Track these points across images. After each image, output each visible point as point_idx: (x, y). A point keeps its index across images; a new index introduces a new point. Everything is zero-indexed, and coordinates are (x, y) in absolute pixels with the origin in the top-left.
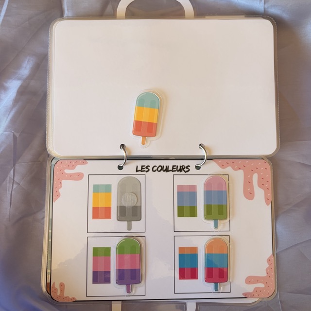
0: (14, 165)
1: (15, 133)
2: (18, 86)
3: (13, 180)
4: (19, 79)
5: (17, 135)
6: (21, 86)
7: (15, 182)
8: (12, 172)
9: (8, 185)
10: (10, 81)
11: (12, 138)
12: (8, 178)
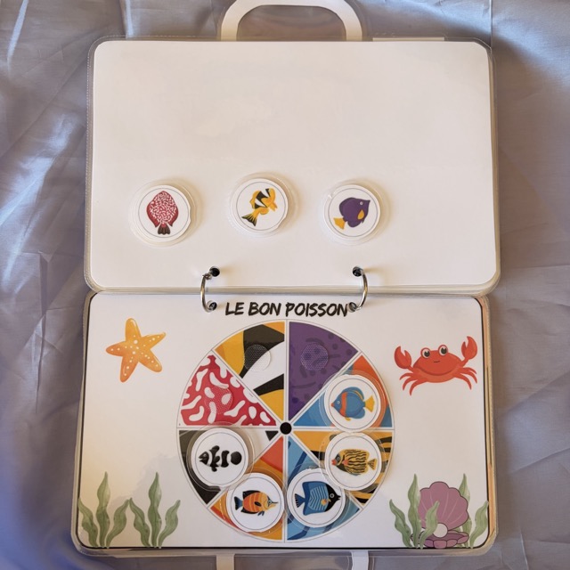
0: (44, 313)
1: (44, 255)
2: (47, 169)
3: (43, 340)
4: (48, 155)
5: (48, 258)
6: (52, 169)
7: (45, 344)
8: (40, 325)
9: (34, 348)
10: (32, 159)
11: (38, 265)
12: (33, 338)
